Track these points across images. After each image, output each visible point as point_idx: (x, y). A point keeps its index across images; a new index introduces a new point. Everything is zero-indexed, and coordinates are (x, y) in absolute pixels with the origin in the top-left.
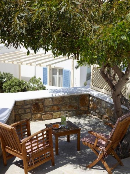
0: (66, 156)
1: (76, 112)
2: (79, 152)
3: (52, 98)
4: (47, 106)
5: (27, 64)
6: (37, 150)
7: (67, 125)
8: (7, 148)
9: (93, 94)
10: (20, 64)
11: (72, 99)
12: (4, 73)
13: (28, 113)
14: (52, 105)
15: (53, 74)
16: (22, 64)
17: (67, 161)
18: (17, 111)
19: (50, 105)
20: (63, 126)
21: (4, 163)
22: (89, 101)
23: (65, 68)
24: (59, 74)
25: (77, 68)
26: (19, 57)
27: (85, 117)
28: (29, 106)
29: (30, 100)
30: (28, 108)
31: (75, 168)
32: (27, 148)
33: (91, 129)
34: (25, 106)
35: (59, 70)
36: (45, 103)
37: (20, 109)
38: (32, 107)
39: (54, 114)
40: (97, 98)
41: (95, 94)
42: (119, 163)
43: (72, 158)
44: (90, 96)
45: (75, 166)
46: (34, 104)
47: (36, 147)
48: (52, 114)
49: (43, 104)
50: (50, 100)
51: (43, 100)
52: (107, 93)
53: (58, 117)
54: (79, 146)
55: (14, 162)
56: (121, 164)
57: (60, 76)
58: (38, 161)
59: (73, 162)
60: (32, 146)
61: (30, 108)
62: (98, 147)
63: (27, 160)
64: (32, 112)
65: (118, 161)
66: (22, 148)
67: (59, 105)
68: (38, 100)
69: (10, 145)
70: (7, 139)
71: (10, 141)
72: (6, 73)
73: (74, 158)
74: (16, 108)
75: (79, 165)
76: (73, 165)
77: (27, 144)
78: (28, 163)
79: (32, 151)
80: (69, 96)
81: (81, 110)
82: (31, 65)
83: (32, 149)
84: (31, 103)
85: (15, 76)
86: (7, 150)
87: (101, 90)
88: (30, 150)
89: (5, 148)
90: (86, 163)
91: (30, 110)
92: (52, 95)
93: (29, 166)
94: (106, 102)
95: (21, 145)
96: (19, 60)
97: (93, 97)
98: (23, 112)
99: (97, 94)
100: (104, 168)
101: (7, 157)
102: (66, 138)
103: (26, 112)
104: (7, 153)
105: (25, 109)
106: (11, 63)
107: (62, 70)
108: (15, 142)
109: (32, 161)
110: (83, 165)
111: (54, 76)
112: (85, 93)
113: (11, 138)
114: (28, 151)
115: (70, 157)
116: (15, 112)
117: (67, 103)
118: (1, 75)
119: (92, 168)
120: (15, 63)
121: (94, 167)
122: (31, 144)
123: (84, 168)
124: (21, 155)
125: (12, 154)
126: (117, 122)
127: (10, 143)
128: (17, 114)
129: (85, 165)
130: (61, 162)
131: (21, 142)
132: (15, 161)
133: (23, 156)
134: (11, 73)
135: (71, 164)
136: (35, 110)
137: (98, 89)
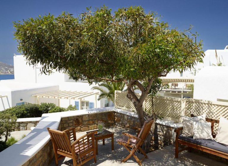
0: (104, 155)
1: (106, 125)
2: (113, 151)
3: (88, 115)
4: (85, 121)
5: (65, 98)
6: (83, 150)
7: (103, 132)
8: (59, 151)
9: (117, 111)
10: (60, 98)
11: (102, 115)
12: (48, 103)
13: (71, 126)
14: (88, 120)
15: (82, 106)
16: (61, 98)
17: (105, 158)
18: (63, 125)
19: (87, 120)
20: (100, 132)
21: (56, 163)
22: (115, 116)
23: (90, 101)
24: (86, 106)
25: (99, 100)
26: (58, 94)
27: (113, 128)
28: (72, 121)
29: (72, 116)
30: (70, 123)
31: (112, 163)
32: (76, 149)
33: (119, 135)
34: (69, 121)
35: (86, 102)
36: (83, 119)
37: (65, 123)
38: (74, 122)
39: (90, 127)
40: (121, 114)
41: (119, 111)
42: (145, 156)
43: (108, 155)
44: (115, 112)
45: (113, 161)
46: (75, 119)
47: (83, 148)
48: (88, 127)
49: (82, 120)
50: (87, 116)
51: (81, 117)
52: (127, 109)
53: (93, 129)
54: (113, 147)
55: (63, 162)
56: (146, 157)
57: (87, 107)
58: (84, 159)
59: (110, 158)
60: (79, 147)
61: (72, 123)
62: (130, 144)
63: (76, 159)
64: (74, 126)
65: (144, 155)
66: (72, 148)
67: (93, 120)
68: (78, 116)
69: (61, 148)
70: (59, 143)
71: (61, 144)
72: (51, 103)
73: (111, 156)
74: (62, 123)
75: (115, 160)
76: (111, 160)
77: (75, 146)
78: (77, 161)
79: (80, 151)
80: (100, 113)
81: (109, 123)
82: (67, 98)
83: (79, 150)
84: (73, 119)
85: (57, 105)
86: (58, 152)
87: (122, 108)
88: (78, 150)
89: (56, 150)
90: (121, 159)
91: (72, 124)
92: (88, 112)
93: (77, 163)
94: (128, 116)
95: (71, 146)
96: (59, 96)
97: (117, 113)
98: (67, 126)
99: (120, 110)
100: (135, 161)
101: (58, 158)
102: (102, 143)
103: (70, 126)
104: (59, 155)
105: (68, 124)
106: (53, 98)
107: (88, 103)
108: (66, 144)
109: (80, 160)
110: (118, 160)
111: (83, 107)
112: (112, 110)
113: (63, 142)
114: (76, 151)
115: (107, 155)
116: (61, 126)
117: (99, 118)
118: (47, 105)
119: (126, 162)
120: (56, 97)
121: (127, 161)
122: (79, 146)
123: (120, 162)
124: (71, 155)
125: (62, 155)
126: (145, 123)
127: (61, 146)
128: (62, 128)
129: (120, 160)
130: (101, 159)
131: (71, 144)
132: (65, 161)
133: (73, 155)
134: (54, 104)
135: (109, 160)
136: (76, 124)
137: (120, 107)
